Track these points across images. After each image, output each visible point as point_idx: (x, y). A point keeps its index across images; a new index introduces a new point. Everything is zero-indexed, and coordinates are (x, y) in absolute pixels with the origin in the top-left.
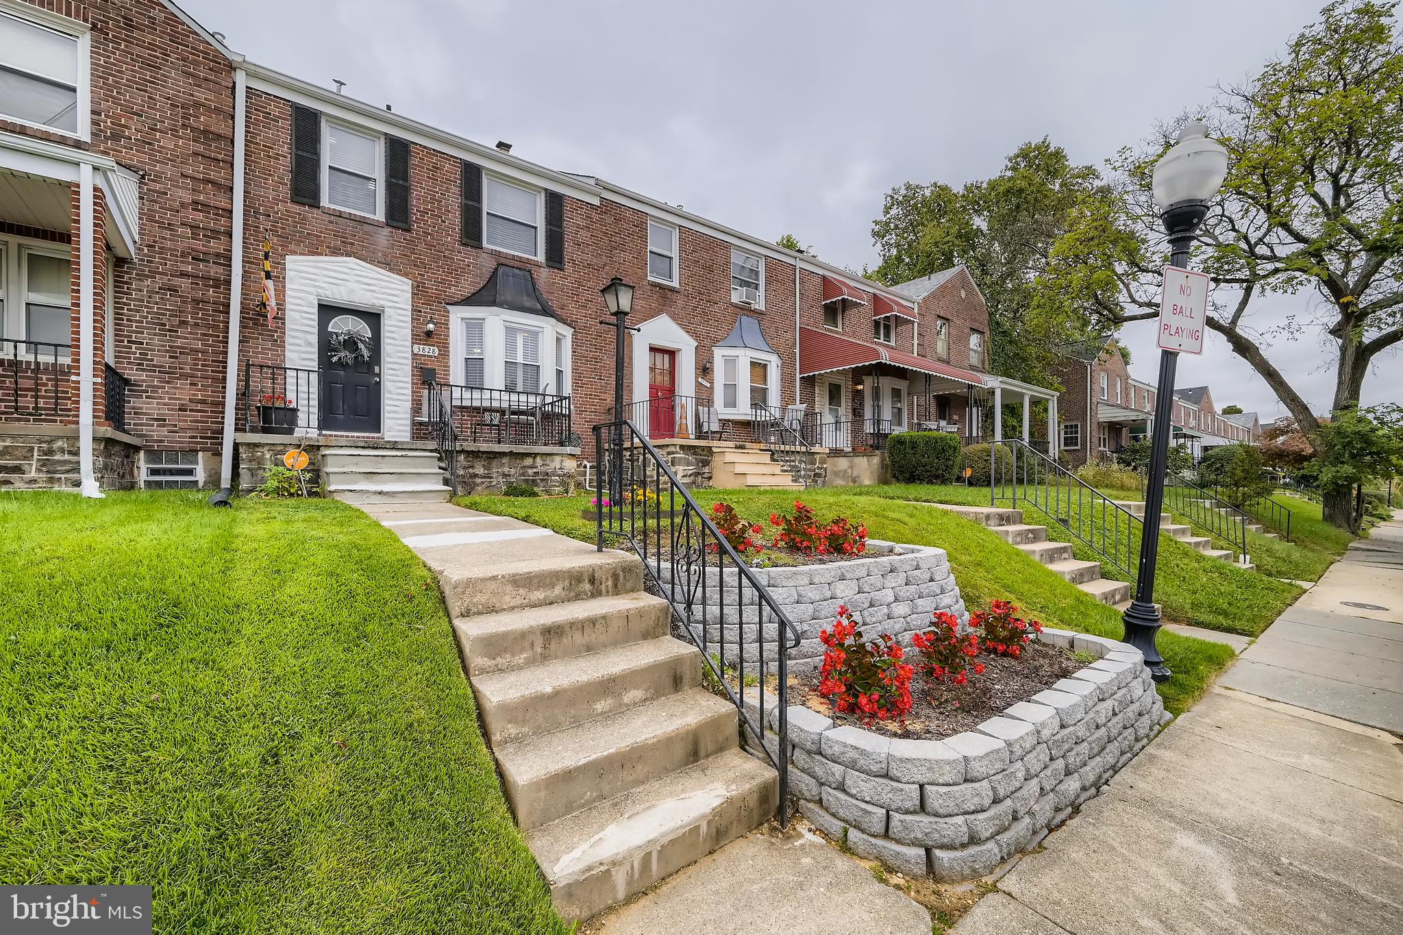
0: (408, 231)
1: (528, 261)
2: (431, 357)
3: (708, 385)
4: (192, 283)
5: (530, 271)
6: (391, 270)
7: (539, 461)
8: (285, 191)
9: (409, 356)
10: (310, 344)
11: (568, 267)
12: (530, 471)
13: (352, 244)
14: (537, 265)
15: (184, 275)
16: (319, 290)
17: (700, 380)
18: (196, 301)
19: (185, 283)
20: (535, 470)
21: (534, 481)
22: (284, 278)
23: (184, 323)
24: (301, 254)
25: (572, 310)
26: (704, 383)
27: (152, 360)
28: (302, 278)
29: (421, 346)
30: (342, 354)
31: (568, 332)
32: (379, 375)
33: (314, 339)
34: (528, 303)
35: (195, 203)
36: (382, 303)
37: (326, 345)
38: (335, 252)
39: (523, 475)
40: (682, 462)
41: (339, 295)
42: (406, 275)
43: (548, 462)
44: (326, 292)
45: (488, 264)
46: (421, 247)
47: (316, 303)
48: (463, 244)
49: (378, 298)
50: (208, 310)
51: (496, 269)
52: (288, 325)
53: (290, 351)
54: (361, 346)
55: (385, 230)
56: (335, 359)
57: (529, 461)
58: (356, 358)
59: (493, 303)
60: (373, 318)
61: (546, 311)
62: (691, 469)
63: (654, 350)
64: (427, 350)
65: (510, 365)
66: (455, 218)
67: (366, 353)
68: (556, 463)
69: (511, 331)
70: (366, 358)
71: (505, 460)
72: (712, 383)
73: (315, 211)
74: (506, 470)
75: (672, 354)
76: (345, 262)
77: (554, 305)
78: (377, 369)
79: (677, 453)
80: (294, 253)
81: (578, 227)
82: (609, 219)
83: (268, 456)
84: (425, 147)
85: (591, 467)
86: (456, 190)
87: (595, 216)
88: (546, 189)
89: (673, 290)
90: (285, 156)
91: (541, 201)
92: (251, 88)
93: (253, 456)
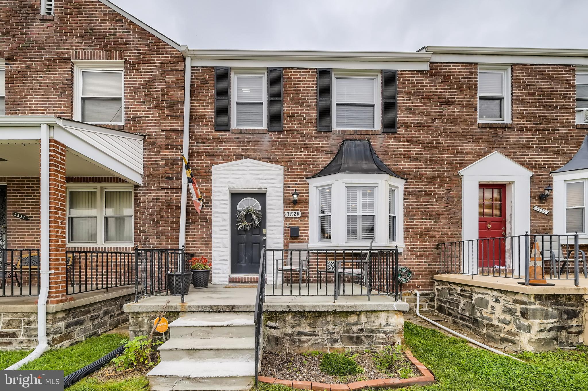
0: (281, 131)
1: (367, 133)
2: (295, 218)
3: (546, 212)
4: (166, 193)
5: (368, 140)
6: (271, 162)
7: (363, 318)
8: (212, 125)
9: (282, 219)
10: (224, 220)
11: (401, 130)
12: (355, 328)
13: (248, 149)
14: (375, 134)
15: (162, 189)
16: (230, 184)
17: (536, 208)
18: (168, 203)
19: (162, 194)
20: (359, 327)
21: (358, 338)
22: (211, 180)
23: (162, 217)
24: (221, 163)
25: (405, 165)
26: (541, 210)
27: (149, 241)
28: (221, 178)
29: (290, 212)
30: (244, 224)
31: (400, 183)
32: (265, 235)
33: (227, 217)
34: (365, 165)
35: (167, 145)
36: (265, 185)
37: (235, 220)
38: (238, 157)
39: (347, 331)
40: (539, 314)
41: (241, 186)
42: (280, 163)
43: (373, 319)
44: (233, 185)
45: (335, 142)
46: (290, 141)
47: (228, 192)
48: (320, 132)
49: (262, 183)
50: (173, 208)
51: (342, 145)
52: (214, 210)
53: (215, 226)
54: (254, 217)
55: (267, 135)
56: (240, 227)
57: (353, 319)
58: (252, 225)
59: (339, 171)
60: (261, 196)
61: (381, 169)
62: (551, 322)
63: (483, 186)
64: (293, 214)
65: (351, 219)
66: (313, 115)
67: (257, 222)
68: (381, 319)
69: (351, 190)
70: (257, 224)
71: (330, 318)
72: (550, 209)
73: (228, 133)
74: (331, 327)
75: (502, 187)
76: (244, 163)
77: (389, 163)
78: (264, 230)
79: (530, 303)
80: (216, 163)
81: (410, 93)
82: (438, 79)
83: (146, 321)
84: (292, 69)
85: (421, 295)
86: (313, 93)
87: (425, 80)
88: (382, 71)
89: (505, 127)
90: (212, 103)
91: (378, 82)
92: (194, 67)
93: (137, 321)
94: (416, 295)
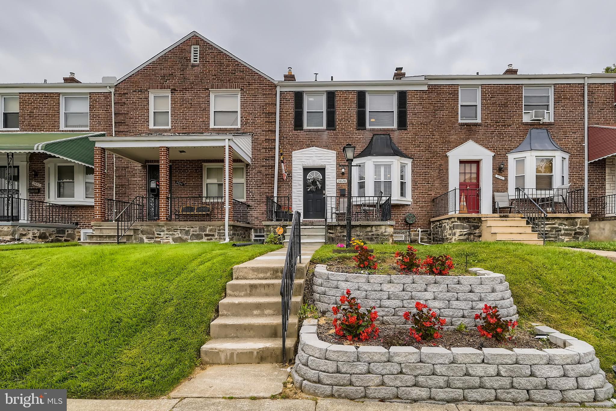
0: (335, 130)
1: (388, 130)
2: (344, 183)
3: (503, 178)
4: (265, 169)
5: (389, 135)
6: (328, 149)
7: (374, 229)
8: (292, 126)
9: (335, 184)
10: (300, 185)
11: (409, 127)
12: (370, 234)
13: (314, 141)
14: (393, 130)
15: (263, 166)
16: (303, 163)
17: (497, 176)
18: (266, 175)
19: (263, 169)
20: (372, 233)
21: (371, 238)
22: (292, 161)
23: (263, 183)
24: (297, 150)
25: (412, 150)
26: (500, 177)
27: (255, 198)
28: (298, 159)
29: (340, 180)
30: (311, 187)
31: (409, 162)
32: (325, 194)
33: (302, 183)
34: (386, 151)
35: (266, 140)
36: (325, 163)
37: (306, 185)
38: (308, 146)
39: (366, 235)
40: (459, 227)
41: (310, 163)
42: (334, 150)
43: (378, 229)
44: (305, 163)
45: (368, 136)
46: (340, 136)
47: (302, 168)
48: (359, 130)
49: (324, 162)
50: (269, 177)
51: (373, 137)
52: (293, 179)
53: (294, 188)
54: (318, 183)
55: (326, 132)
56: (309, 190)
57: (369, 229)
58: (316, 188)
59: (370, 154)
60: (322, 170)
61: (397, 153)
62: (466, 231)
64: (342, 181)
65: (377, 184)
66: (355, 119)
67: (320, 186)
68: (383, 229)
69: (377, 167)
70: (319, 187)
71: (358, 229)
72: (506, 177)
73: (302, 131)
74: (358, 233)
75: (477, 163)
76: (312, 149)
77: (402, 149)
78: (324, 191)
79: (455, 222)
80: (295, 150)
81: (415, 105)
82: (434, 95)
83: (272, 230)
84: (341, 91)
85: (421, 232)
86: (355, 105)
87: (425, 96)
88: (397, 91)
89: (476, 125)
90: (292, 113)
91: (395, 97)
92: (282, 91)
93: (268, 229)
94: (419, 231)
